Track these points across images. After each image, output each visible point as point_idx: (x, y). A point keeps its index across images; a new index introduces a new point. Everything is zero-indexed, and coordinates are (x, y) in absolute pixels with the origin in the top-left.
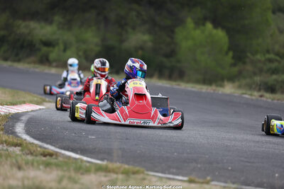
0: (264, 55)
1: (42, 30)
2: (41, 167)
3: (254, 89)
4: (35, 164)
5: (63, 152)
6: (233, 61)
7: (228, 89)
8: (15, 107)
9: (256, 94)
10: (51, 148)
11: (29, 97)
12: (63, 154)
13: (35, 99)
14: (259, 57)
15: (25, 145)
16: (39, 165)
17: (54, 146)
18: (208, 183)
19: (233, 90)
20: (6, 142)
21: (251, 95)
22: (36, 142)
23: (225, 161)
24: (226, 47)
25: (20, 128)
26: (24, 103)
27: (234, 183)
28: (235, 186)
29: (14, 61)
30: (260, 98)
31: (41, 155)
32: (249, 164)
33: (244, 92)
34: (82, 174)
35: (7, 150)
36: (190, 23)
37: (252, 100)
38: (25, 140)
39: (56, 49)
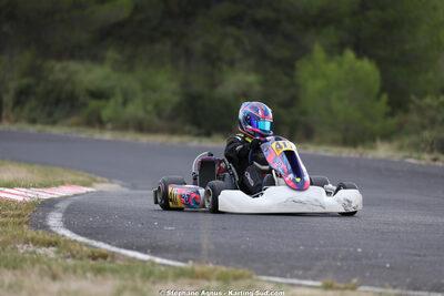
0: (438, 97)
1: (89, 75)
2: (89, 275)
3: (423, 150)
4: (79, 271)
5: (124, 251)
6: (388, 109)
7: (383, 151)
8: (48, 190)
9: (427, 157)
10: (104, 247)
11: (71, 177)
12: (123, 256)
13: (81, 178)
14: (428, 100)
15: (62, 243)
16: (84, 272)
17: (109, 244)
18: (354, 288)
19: (390, 153)
20: (32, 240)
21: (419, 159)
22: (80, 239)
23: (380, 255)
24: (376, 88)
25: (55, 220)
26: (63, 183)
27: (395, 287)
28: (397, 291)
29: (46, 123)
30: (432, 163)
31: (89, 257)
32: (418, 258)
33: (407, 154)
34: (154, 283)
35: (34, 252)
36: (318, 52)
37: (421, 166)
38: (63, 236)
39: (112, 103)
